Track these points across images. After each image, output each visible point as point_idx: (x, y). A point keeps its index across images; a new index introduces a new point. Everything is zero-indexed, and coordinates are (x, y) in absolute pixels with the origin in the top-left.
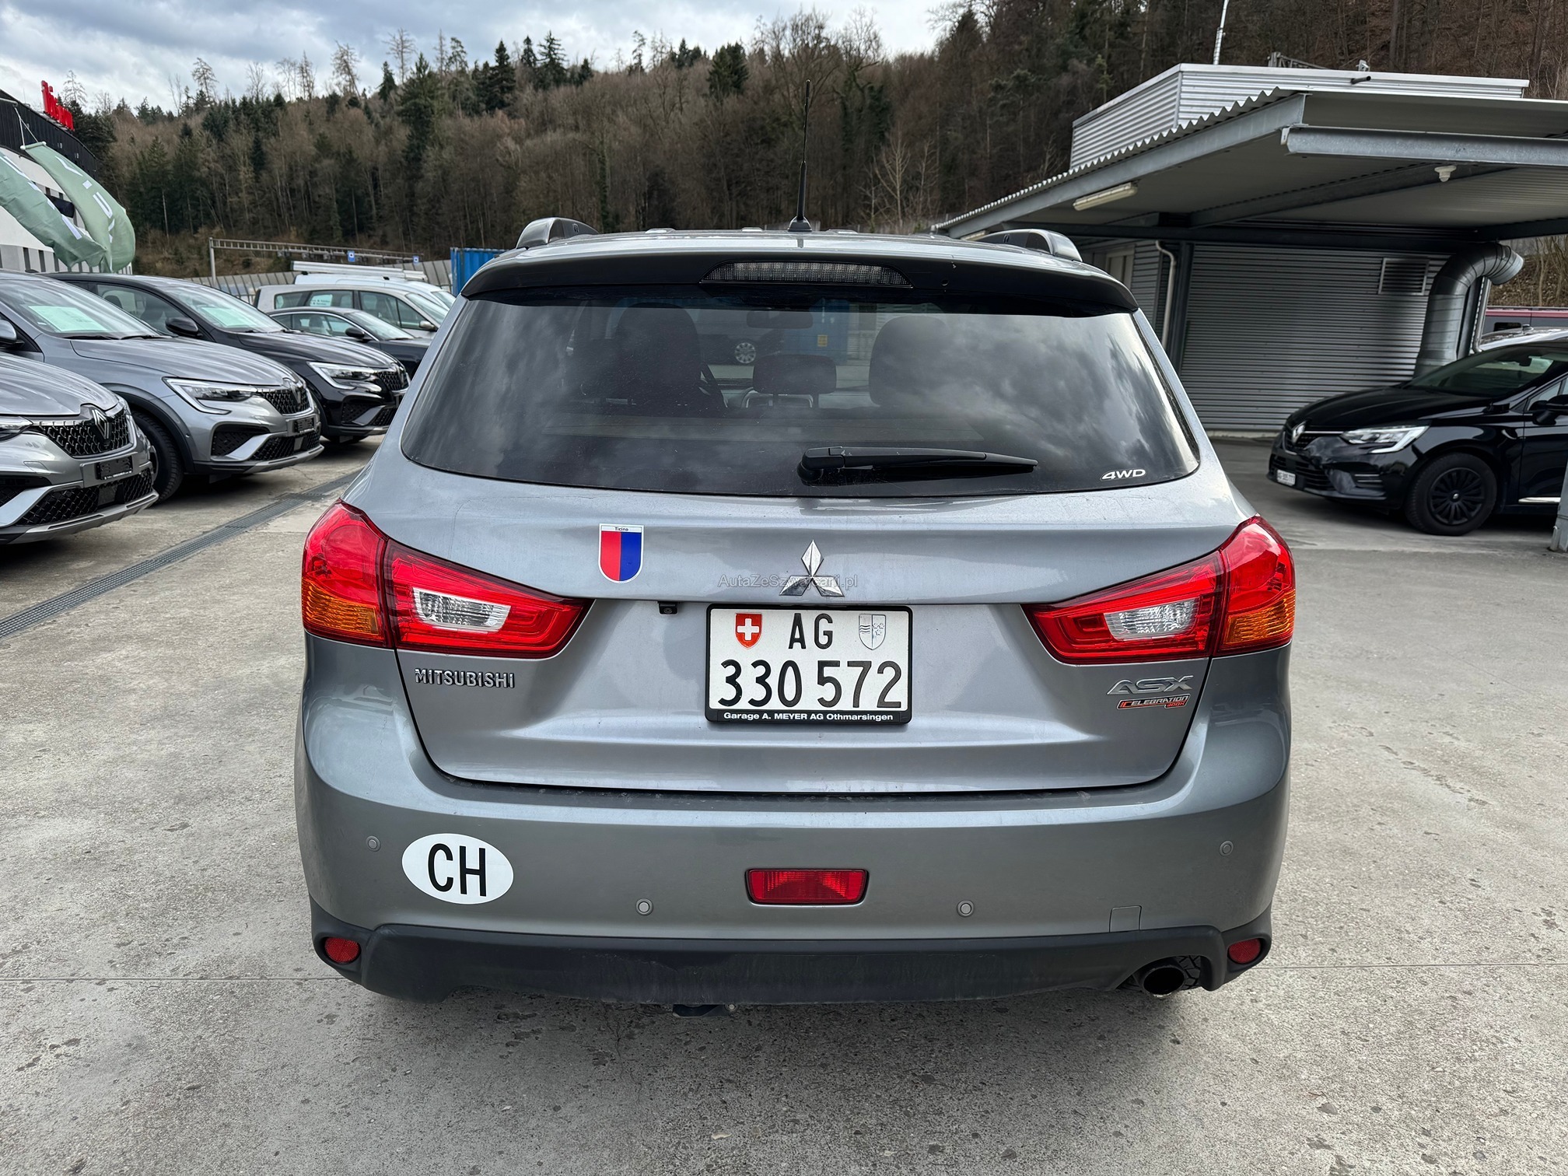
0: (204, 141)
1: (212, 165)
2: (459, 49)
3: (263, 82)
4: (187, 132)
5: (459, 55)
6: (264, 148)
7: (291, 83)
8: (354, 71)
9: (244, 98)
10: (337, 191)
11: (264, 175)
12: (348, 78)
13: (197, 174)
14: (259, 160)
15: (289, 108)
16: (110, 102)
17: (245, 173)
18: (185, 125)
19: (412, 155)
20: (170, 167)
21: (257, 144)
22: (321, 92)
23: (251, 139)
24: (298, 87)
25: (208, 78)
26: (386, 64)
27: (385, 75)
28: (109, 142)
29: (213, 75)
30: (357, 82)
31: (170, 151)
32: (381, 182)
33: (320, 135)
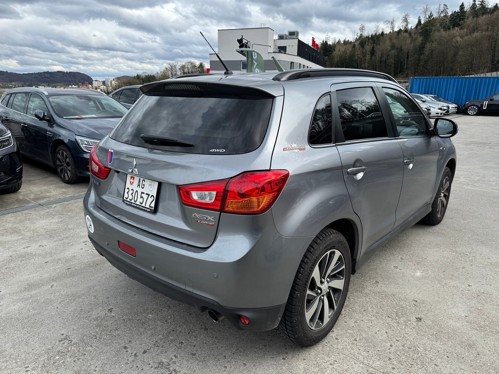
0: (358, 48)
1: (359, 56)
2: (446, 8)
3: (379, 28)
4: (354, 46)
5: (446, 10)
6: (375, 49)
7: (387, 28)
8: (408, 21)
9: (372, 34)
10: (395, 60)
11: (373, 57)
12: (406, 23)
13: (354, 59)
14: (373, 52)
15: (385, 35)
16: (336, 40)
17: (368, 57)
18: (354, 44)
19: (421, 46)
20: (347, 57)
21: (373, 48)
22: (396, 29)
23: (371, 47)
24: (389, 29)
25: (363, 29)
26: (419, 17)
27: (419, 20)
28: (333, 51)
29: (365, 28)
30: (409, 24)
31: (348, 52)
32: (410, 56)
33: (393, 43)
